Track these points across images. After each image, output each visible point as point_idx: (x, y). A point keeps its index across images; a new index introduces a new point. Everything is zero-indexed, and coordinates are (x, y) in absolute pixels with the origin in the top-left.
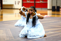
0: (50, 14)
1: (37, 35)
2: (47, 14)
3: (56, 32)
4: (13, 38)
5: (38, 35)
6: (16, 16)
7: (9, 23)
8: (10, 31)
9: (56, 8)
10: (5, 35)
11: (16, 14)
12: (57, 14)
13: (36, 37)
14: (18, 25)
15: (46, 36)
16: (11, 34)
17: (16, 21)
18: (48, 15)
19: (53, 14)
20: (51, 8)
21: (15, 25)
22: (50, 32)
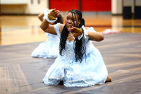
0: (118, 26)
1: (89, 78)
2: (110, 27)
3: (134, 70)
4: (29, 87)
5: (92, 80)
6: (33, 33)
7: (18, 51)
8: (20, 69)
9: (133, 11)
10: (7, 79)
11: (33, 27)
12: (136, 27)
13: (86, 85)
14: (41, 54)
15: (110, 81)
16: (22, 77)
17: (36, 45)
18: (114, 30)
19: (125, 26)
20: (120, 12)
21: (32, 55)
22: (119, 71)
